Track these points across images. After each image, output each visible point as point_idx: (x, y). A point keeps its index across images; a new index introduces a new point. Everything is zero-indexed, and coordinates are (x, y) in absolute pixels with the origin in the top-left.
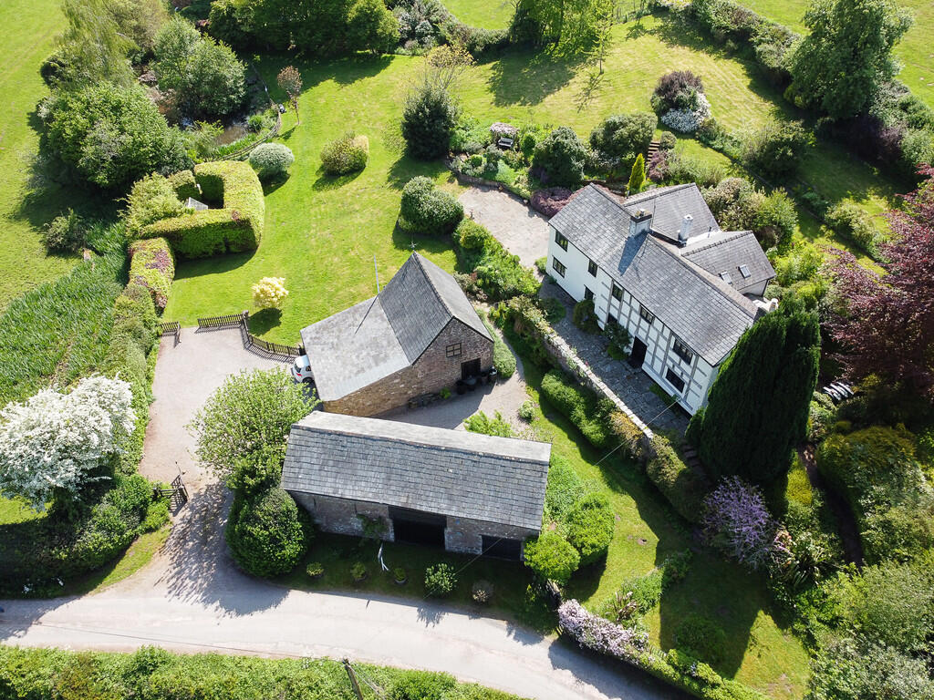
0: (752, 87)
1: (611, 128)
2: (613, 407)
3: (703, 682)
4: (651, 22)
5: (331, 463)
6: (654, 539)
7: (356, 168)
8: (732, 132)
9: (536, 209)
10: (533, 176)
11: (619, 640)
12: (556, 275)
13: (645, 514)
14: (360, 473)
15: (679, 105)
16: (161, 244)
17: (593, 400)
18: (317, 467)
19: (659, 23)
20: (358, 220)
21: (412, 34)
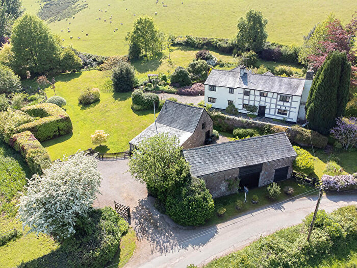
2: (270, 126)
5: (207, 160)
7: (97, 100)
9: (182, 94)
14: (221, 159)
16: (30, 133)
17: (259, 129)
18: (202, 163)
21: (86, 65)
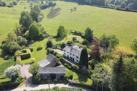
0: (82, 38)
1: (68, 42)
2: (72, 64)
3: (83, 83)
4: (71, 34)
6: (77, 75)
7: (41, 49)
8: (80, 41)
9: (62, 50)
10: (61, 47)
11: (75, 82)
12: (65, 55)
13: (76, 73)
15: (75, 40)
16: (20, 57)
17: (70, 64)
19: (72, 34)
20: (42, 53)
21: (46, 37)
